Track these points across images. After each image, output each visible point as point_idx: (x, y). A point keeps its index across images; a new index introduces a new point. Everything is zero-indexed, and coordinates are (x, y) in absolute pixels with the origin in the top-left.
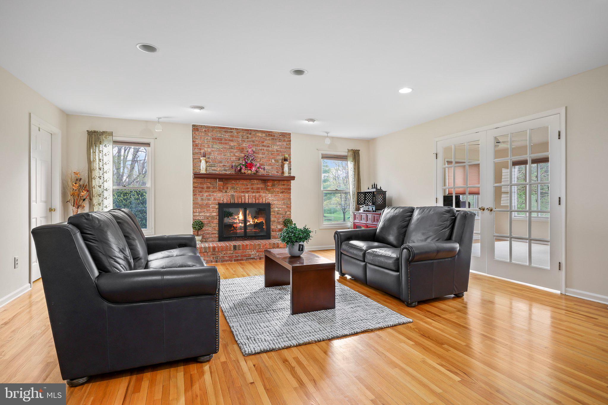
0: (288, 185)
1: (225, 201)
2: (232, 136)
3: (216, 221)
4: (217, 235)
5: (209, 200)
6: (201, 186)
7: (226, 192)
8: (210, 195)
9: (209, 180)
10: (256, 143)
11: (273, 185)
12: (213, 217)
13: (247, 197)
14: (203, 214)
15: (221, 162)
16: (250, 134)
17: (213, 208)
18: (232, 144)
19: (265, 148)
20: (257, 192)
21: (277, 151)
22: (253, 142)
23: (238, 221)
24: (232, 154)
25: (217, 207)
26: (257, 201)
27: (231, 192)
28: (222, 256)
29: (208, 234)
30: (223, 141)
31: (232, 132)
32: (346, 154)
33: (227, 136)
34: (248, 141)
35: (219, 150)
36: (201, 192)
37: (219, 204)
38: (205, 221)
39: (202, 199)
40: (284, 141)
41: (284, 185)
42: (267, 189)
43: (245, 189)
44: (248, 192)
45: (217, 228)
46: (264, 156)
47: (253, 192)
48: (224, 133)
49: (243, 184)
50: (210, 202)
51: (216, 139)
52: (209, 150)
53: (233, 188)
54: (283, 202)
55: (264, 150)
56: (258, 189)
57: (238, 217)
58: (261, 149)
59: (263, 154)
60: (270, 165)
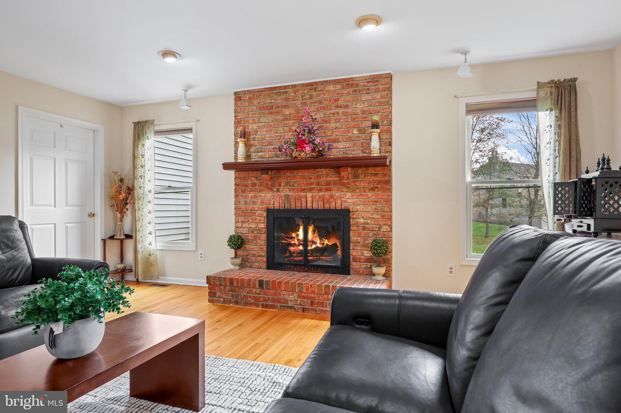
0: (385, 175)
1: (277, 206)
2: (287, 99)
3: (264, 236)
4: (265, 259)
5: (254, 203)
6: (244, 183)
7: (278, 191)
8: (255, 197)
9: (255, 174)
10: (325, 103)
11: (356, 176)
12: (259, 230)
13: (310, 199)
14: (246, 225)
15: (270, 144)
16: (315, 89)
17: (260, 215)
18: (287, 112)
19: (341, 111)
20: (327, 190)
21: (363, 112)
22: (320, 102)
23: (296, 242)
24: (286, 129)
25: (265, 214)
26: (327, 206)
27: (285, 191)
28: (244, 296)
29: (254, 255)
30: (274, 110)
31: (286, 92)
32: (532, 95)
33: (279, 100)
34: (311, 103)
35: (269, 125)
36: (244, 191)
37: (268, 211)
38: (250, 236)
39: (246, 203)
40: (377, 91)
41: (376, 175)
42: (344, 185)
43: (307, 184)
44: (311, 190)
45: (265, 248)
46: (338, 125)
47: (320, 190)
48: (275, 97)
49: (304, 177)
50: (256, 207)
51: (263, 108)
52: (255, 126)
53: (288, 184)
54: (374, 207)
55: (338, 113)
56: (329, 183)
57: (297, 235)
58: (334, 114)
59: (337, 121)
60: (350, 139)
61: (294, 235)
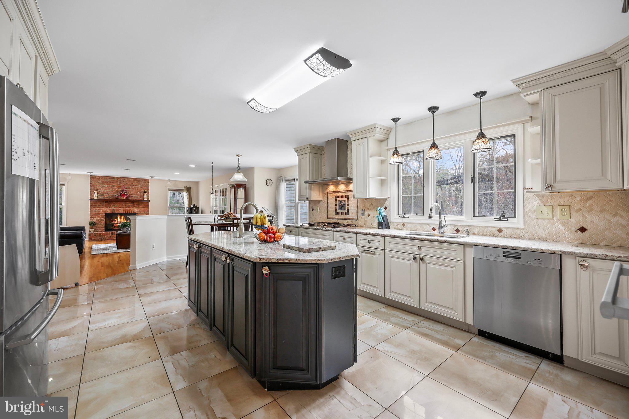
0: (148, 204)
1: (109, 212)
2: (114, 181)
3: (103, 222)
4: (104, 229)
5: (99, 211)
6: (95, 205)
7: (110, 208)
8: (100, 209)
9: (100, 202)
10: (128, 184)
11: (138, 204)
12: (102, 220)
13: (122, 210)
14: (96, 218)
15: (107, 193)
16: (125, 179)
17: (102, 215)
18: (114, 184)
19: (134, 186)
20: (129, 208)
21: (141, 188)
22: (127, 183)
23: (117, 222)
24: (113, 189)
25: (104, 215)
26: (128, 212)
27: (113, 208)
28: (105, 238)
29: (98, 228)
30: (108, 183)
31: (114, 179)
32: (183, 189)
33: (111, 181)
34: (123, 183)
35: (106, 187)
36: (95, 208)
37: (106, 214)
38: (97, 222)
39: (95, 211)
40: (145, 183)
41: (145, 204)
42: (135, 206)
43: (121, 206)
44: (123, 208)
45: (104, 225)
46: (133, 190)
47: (126, 208)
48: (109, 179)
49: (120, 204)
50: (100, 213)
51: (104, 182)
52: (100, 187)
53: (114, 206)
54: (144, 212)
55: (133, 187)
56: (129, 206)
57: (117, 220)
58: (131, 187)
59: (132, 189)
60: (137, 194)
61: (116, 220)
